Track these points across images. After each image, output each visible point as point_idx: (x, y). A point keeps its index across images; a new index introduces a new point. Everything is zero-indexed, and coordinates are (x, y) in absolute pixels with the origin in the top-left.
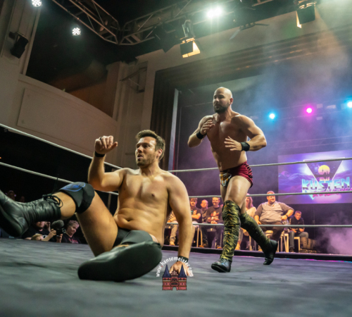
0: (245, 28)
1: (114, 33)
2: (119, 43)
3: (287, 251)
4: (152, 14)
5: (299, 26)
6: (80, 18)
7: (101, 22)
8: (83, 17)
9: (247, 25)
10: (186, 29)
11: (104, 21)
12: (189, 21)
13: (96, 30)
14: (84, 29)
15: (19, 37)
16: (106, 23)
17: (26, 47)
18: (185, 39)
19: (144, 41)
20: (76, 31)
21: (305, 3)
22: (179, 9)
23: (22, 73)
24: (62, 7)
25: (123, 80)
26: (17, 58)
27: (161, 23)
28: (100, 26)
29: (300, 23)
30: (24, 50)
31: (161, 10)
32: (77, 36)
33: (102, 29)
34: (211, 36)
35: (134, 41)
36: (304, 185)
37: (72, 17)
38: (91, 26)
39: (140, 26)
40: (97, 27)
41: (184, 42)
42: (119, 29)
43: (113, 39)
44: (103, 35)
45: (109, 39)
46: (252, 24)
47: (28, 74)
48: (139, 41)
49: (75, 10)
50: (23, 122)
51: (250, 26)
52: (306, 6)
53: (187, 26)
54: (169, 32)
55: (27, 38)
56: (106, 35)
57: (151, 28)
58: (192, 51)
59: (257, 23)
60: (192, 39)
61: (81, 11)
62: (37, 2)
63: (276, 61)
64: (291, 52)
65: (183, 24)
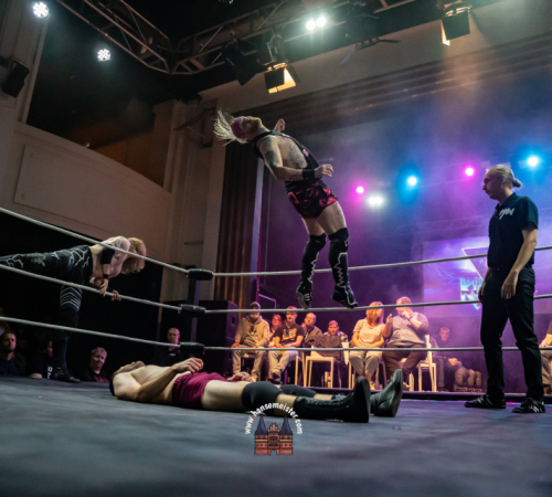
0: (364, 47)
1: (164, 56)
2: (171, 70)
3: (435, 390)
4: (221, 27)
5: (446, 42)
6: (109, 34)
7: (142, 41)
8: (115, 32)
9: (367, 42)
10: (273, 50)
11: (148, 38)
12: (279, 36)
13: (134, 52)
14: (115, 50)
15: (15, 65)
16: (151, 41)
17: (26, 80)
18: (272, 65)
19: (210, 68)
20: (104, 55)
21: (454, 8)
22: (262, 18)
23: (20, 120)
24: (81, 17)
25: (179, 129)
26: (11, 97)
27: (235, 40)
28: (141, 46)
29: (448, 38)
30: (22, 84)
31: (234, 20)
32: (105, 62)
33: (144, 51)
34: (312, 59)
35: (194, 68)
36: (464, 288)
37: (97, 32)
38: (127, 47)
39: (204, 45)
40: (136, 48)
41: (270, 69)
42: (171, 50)
43: (161, 65)
44: (146, 60)
45: (155, 66)
46: (374, 40)
47: (29, 122)
48: (201, 67)
49: (103, 22)
50: (23, 196)
51: (372, 44)
52: (455, 12)
53: (274, 44)
54: (246, 54)
55: (28, 65)
56: (151, 59)
57: (219, 48)
58: (283, 82)
59: (382, 38)
60: (283, 65)
61: (110, 22)
62: (41, 10)
63: (414, 96)
64: (437, 83)
65: (269, 40)
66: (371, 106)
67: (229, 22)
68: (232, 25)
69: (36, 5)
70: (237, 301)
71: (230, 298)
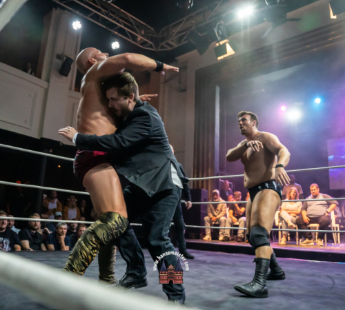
1: (152, 41)
2: (157, 46)
4: (185, 18)
6: (118, 32)
7: (137, 33)
8: (121, 31)
11: (141, 31)
12: (222, 22)
13: (134, 40)
14: (122, 41)
15: (65, 58)
16: (143, 32)
17: (72, 66)
18: (218, 42)
19: (180, 45)
20: (115, 45)
22: (210, 11)
23: (70, 89)
24: (100, 24)
25: (166, 82)
26: (64, 77)
27: (194, 27)
28: (137, 37)
30: (69, 68)
31: (192, 14)
32: (117, 50)
33: (139, 39)
34: (242, 34)
35: (171, 46)
37: (110, 32)
38: (129, 38)
39: (175, 31)
40: (134, 38)
41: (217, 44)
42: (156, 36)
43: (151, 46)
44: (142, 44)
45: (147, 47)
47: (76, 90)
48: (175, 45)
49: (113, 26)
53: (219, 28)
54: (205, 34)
55: (72, 58)
56: (144, 43)
57: (185, 33)
58: (226, 53)
60: (226, 41)
61: (117, 26)
62: (77, 25)
63: (315, 50)
64: (330, 39)
65: (215, 26)
66: (286, 58)
67: (190, 15)
68: (191, 17)
69: (74, 22)
70: (207, 189)
71: (203, 187)
